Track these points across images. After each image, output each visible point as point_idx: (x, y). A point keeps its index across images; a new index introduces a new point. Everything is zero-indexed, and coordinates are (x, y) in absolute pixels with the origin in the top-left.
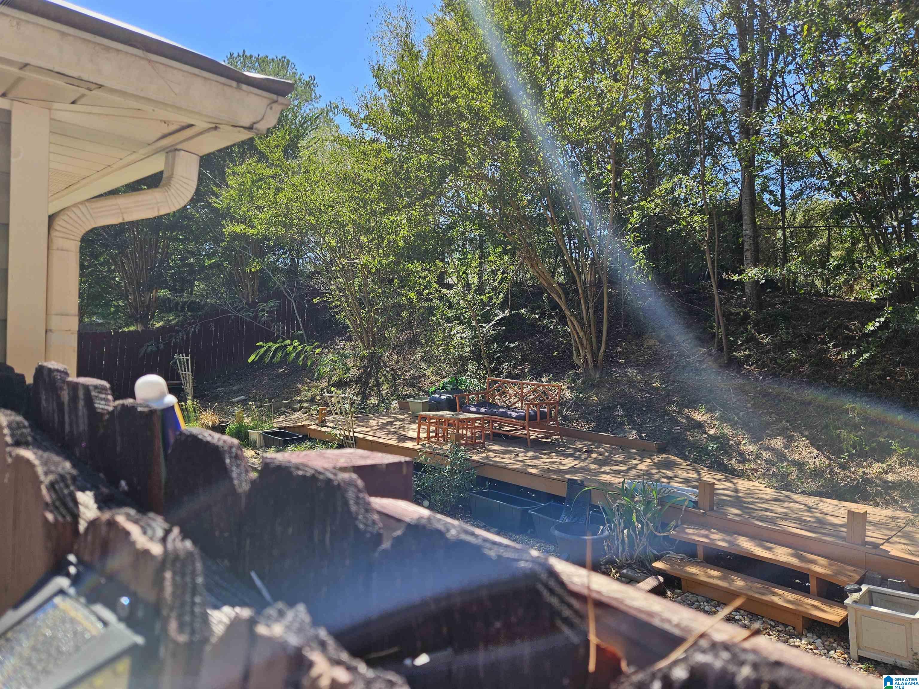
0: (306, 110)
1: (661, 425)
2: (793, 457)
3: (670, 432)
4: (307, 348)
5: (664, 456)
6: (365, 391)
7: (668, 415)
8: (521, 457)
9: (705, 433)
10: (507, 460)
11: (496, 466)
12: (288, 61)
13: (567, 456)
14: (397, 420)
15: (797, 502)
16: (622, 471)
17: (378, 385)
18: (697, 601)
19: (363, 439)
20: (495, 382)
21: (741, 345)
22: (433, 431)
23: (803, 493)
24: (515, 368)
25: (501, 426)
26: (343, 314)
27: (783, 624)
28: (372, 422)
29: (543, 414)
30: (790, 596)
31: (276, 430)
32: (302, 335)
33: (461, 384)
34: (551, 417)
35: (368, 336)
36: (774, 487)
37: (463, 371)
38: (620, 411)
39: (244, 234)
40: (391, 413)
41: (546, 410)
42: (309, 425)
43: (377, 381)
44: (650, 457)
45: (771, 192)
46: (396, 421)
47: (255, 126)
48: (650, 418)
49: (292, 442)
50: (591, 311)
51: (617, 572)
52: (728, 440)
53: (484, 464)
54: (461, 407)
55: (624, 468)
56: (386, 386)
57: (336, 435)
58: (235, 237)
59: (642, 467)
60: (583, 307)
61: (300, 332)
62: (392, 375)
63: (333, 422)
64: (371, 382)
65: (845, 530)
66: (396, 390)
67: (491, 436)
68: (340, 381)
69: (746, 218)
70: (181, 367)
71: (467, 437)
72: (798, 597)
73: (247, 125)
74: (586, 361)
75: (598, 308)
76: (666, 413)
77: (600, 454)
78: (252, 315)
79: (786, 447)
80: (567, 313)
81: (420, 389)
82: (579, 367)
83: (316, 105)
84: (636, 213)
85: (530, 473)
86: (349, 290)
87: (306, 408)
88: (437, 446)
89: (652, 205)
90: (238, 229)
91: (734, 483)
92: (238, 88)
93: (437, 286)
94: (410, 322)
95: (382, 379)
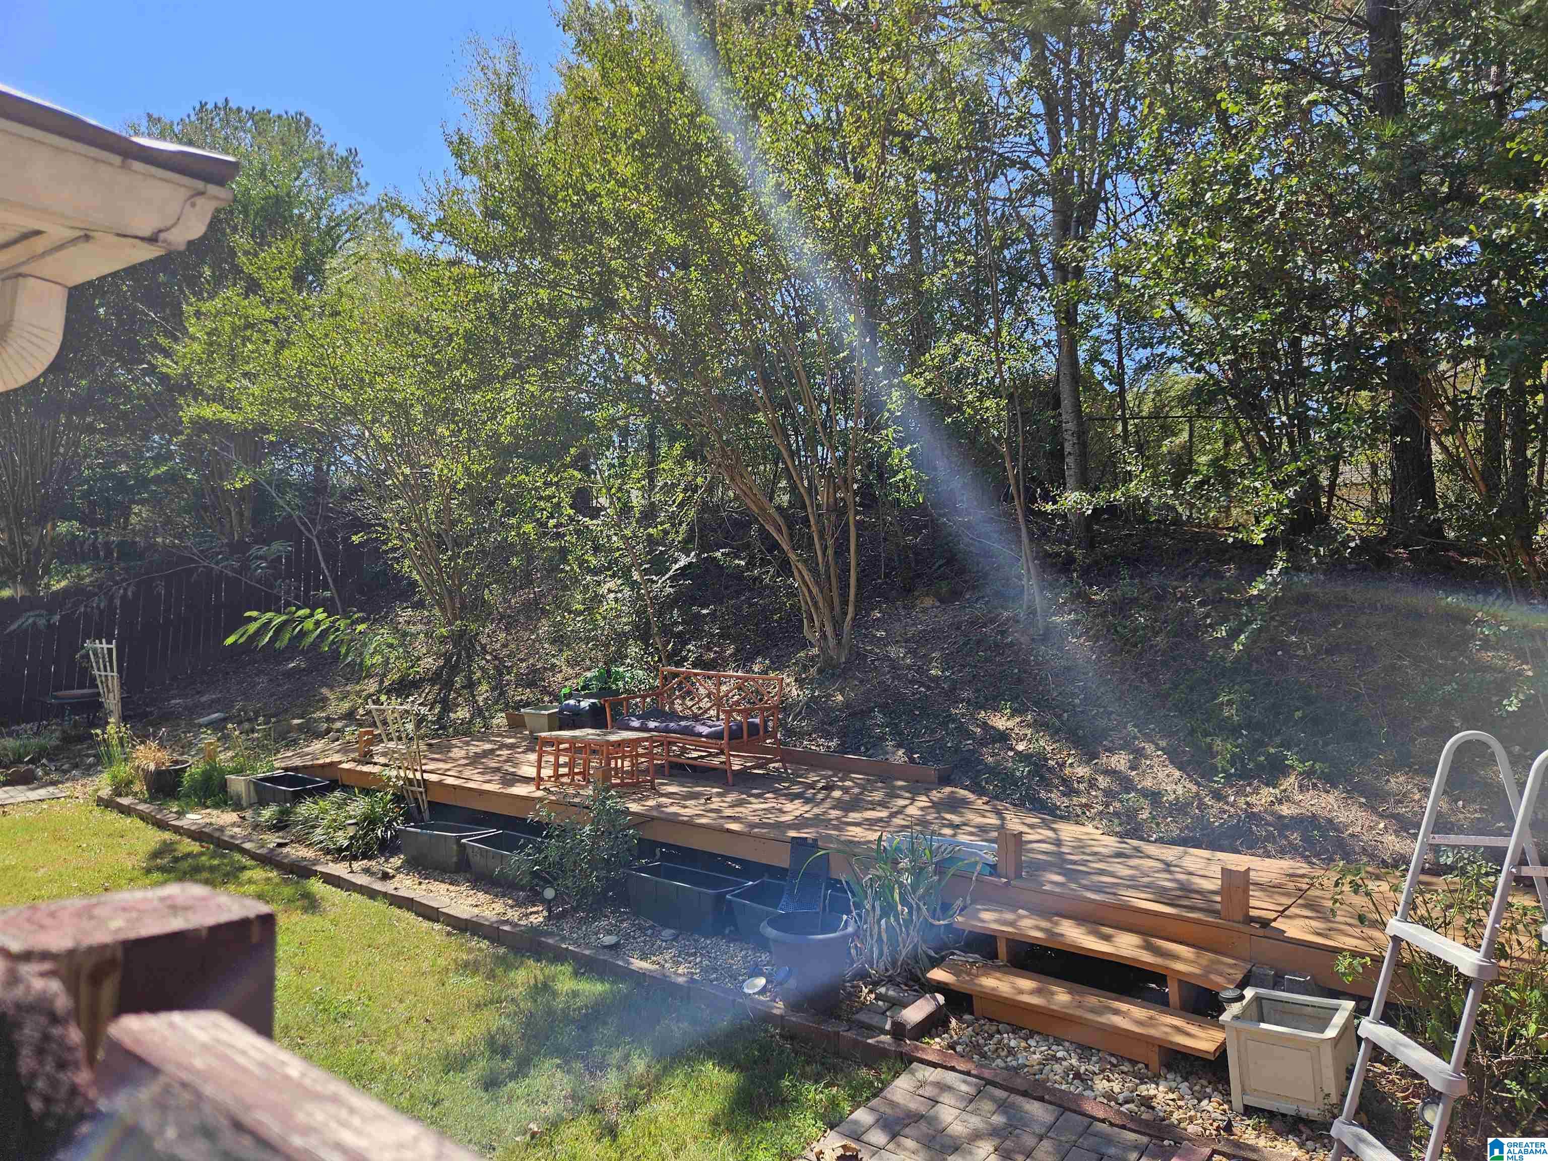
0: (341, 206)
1: (942, 738)
2: (1144, 783)
3: (957, 750)
4: (342, 624)
5: (948, 790)
6: (446, 697)
7: (954, 721)
8: (716, 803)
9: (1012, 749)
10: (690, 810)
11: (673, 821)
12: (308, 121)
13: (793, 797)
14: (503, 746)
15: (1149, 857)
16: (881, 820)
17: (471, 685)
18: (999, 1032)
19: (440, 783)
20: (676, 675)
21: (1064, 604)
22: (564, 765)
23: (1160, 841)
24: (709, 649)
25: (684, 750)
26: (407, 562)
27: (1130, 1061)
28: (456, 753)
29: (753, 728)
30: (1138, 1012)
31: (279, 773)
32: (332, 599)
33: (616, 680)
34: (766, 731)
35: (452, 599)
36: (1116, 834)
37: (620, 657)
38: (879, 718)
39: (221, 421)
40: (493, 734)
41: (757, 721)
42: (340, 762)
43: (469, 678)
44: (927, 792)
45: (1105, 363)
46: (500, 748)
47: (162, 236)
48: (926, 727)
49: (310, 793)
50: (830, 552)
51: (871, 992)
52: (1046, 760)
53: (653, 819)
54: (613, 720)
55: (884, 814)
56: (484, 687)
57: (389, 778)
58: (202, 426)
59: (913, 810)
60: (818, 546)
61: (328, 594)
62: (496, 668)
63: (384, 754)
64: (459, 681)
65: (1218, 899)
66: (502, 694)
67: (666, 770)
68: (402, 680)
69: (1066, 402)
70: (97, 663)
71: (623, 772)
72: (1152, 1013)
73: (147, 232)
74: (824, 636)
75: (841, 550)
76: (951, 718)
77: (846, 790)
78: (236, 565)
79: (1132, 768)
80: (792, 557)
81: (545, 691)
82: (813, 646)
83: (361, 199)
84: (895, 394)
85: (728, 831)
86: (418, 520)
87: (338, 731)
88: (571, 791)
89: (921, 382)
90: (209, 411)
91: (1054, 830)
92: (123, 166)
93: (572, 512)
94: (529, 574)
95: (479, 674)
